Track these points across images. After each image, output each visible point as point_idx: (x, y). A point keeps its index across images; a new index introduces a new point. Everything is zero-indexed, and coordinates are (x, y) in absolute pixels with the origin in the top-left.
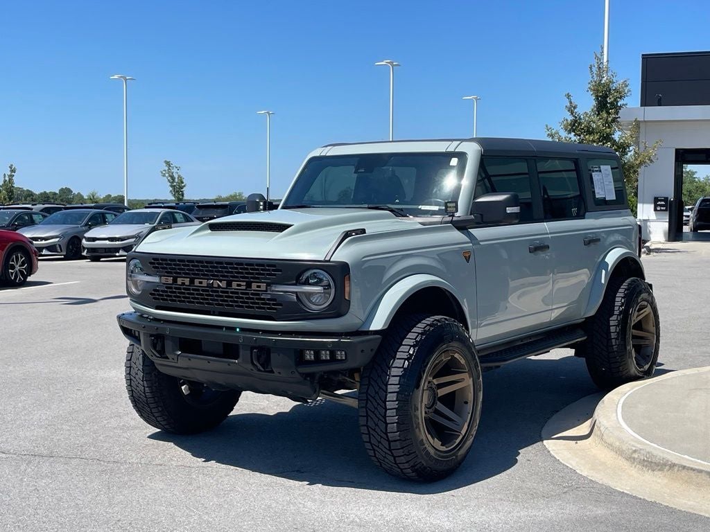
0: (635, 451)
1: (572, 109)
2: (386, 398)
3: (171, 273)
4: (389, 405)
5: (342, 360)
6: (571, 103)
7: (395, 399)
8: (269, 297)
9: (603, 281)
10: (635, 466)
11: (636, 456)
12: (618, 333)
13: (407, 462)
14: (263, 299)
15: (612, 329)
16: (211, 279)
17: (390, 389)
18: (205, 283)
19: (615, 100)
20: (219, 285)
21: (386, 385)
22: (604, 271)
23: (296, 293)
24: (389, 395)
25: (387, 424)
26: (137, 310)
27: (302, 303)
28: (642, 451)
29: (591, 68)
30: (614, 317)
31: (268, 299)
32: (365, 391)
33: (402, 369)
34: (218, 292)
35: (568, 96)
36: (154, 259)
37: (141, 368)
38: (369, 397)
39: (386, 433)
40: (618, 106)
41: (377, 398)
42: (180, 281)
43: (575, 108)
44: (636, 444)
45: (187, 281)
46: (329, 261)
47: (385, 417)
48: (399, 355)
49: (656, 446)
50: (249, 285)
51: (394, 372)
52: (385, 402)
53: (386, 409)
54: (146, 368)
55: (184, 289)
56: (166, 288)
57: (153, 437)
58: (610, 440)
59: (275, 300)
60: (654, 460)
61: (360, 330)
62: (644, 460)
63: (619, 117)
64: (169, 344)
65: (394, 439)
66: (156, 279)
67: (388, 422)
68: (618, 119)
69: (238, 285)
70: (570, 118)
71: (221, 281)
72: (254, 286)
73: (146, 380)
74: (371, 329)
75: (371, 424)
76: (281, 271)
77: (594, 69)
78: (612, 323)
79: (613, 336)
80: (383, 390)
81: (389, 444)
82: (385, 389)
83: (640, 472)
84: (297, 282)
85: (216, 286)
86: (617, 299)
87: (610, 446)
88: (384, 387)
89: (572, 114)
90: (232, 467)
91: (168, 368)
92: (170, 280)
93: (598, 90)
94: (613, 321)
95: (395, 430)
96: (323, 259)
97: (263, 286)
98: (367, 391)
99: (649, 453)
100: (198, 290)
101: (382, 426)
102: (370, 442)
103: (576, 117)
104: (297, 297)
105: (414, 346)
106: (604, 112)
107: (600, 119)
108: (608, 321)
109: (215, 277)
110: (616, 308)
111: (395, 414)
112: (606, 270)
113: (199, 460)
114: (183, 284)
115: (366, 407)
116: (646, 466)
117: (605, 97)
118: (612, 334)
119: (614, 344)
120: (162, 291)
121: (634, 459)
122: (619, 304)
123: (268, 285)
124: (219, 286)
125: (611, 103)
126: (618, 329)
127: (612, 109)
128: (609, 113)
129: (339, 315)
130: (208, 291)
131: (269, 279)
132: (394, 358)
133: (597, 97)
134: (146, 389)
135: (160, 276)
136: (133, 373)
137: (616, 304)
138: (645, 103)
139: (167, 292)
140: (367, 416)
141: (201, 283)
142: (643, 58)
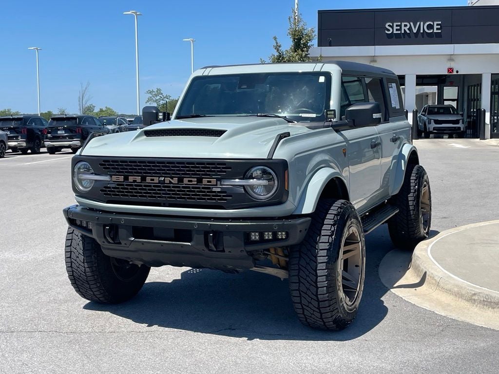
0: (475, 294)
1: (277, 47)
2: (316, 268)
3: (123, 172)
4: (319, 273)
5: (282, 239)
6: (277, 43)
7: (324, 268)
8: (219, 190)
9: (403, 169)
10: (477, 306)
11: (476, 298)
12: (415, 206)
13: (332, 317)
14: (215, 192)
15: (411, 203)
16: (163, 177)
17: (320, 260)
18: (156, 180)
19: (306, 42)
20: (170, 181)
21: (316, 257)
22: (403, 161)
23: (243, 186)
24: (319, 265)
25: (317, 288)
26: (81, 204)
27: (248, 194)
28: (481, 294)
29: (289, 19)
30: (411, 195)
31: (219, 192)
32: (297, 262)
33: (328, 244)
34: (169, 187)
35: (275, 38)
36: (104, 161)
37: (81, 252)
38: (300, 266)
39: (317, 295)
40: (308, 46)
41: (308, 268)
42: (131, 179)
43: (280, 46)
44: (474, 289)
45: (139, 179)
46: (272, 159)
47: (316, 282)
48: (323, 233)
49: (486, 289)
50: (200, 181)
51: (321, 246)
52: (316, 270)
53: (317, 276)
54: (87, 252)
55: (136, 185)
56: (118, 185)
57: (86, 307)
58: (448, 287)
59: (225, 192)
60: (493, 300)
61: (294, 214)
62: (484, 300)
63: (309, 54)
64: (122, 232)
65: (322, 300)
66: (106, 178)
67: (319, 286)
68: (308, 55)
69: (189, 181)
70: (276, 54)
71: (172, 178)
72: (205, 181)
73: (86, 262)
74: (303, 213)
75: (303, 288)
76: (230, 168)
77: (292, 20)
78: (410, 199)
79: (411, 208)
80: (314, 261)
81: (319, 304)
82: (315, 261)
83: (482, 310)
84: (244, 177)
85: (168, 182)
86: (412, 181)
87: (449, 291)
88: (314, 259)
89: (278, 50)
90: (176, 330)
91: (118, 252)
92: (121, 178)
93: (295, 35)
94: (411, 197)
95: (325, 292)
96: (266, 158)
97: (214, 181)
98: (299, 263)
99: (487, 295)
100: (150, 186)
101: (313, 289)
102: (301, 303)
103: (280, 54)
104: (244, 189)
105: (334, 225)
106: (300, 50)
107: (297, 55)
108: (407, 198)
109: (166, 174)
110: (412, 188)
111: (325, 280)
112: (404, 160)
113: (143, 325)
114: (135, 181)
115: (298, 275)
116: (487, 305)
117: (300, 39)
118: (410, 207)
119: (412, 214)
120: (113, 188)
121: (474, 300)
122: (414, 184)
123: (218, 180)
124: (171, 183)
125: (304, 44)
126: (414, 203)
127: (305, 48)
128: (303, 51)
129: (280, 203)
130: (159, 186)
131: (219, 175)
132: (320, 235)
133: (294, 39)
134: (86, 269)
135: (111, 176)
136: (73, 256)
137: (412, 185)
138: (320, 44)
139: (118, 188)
140: (300, 282)
141: (152, 180)
142: (318, 13)
